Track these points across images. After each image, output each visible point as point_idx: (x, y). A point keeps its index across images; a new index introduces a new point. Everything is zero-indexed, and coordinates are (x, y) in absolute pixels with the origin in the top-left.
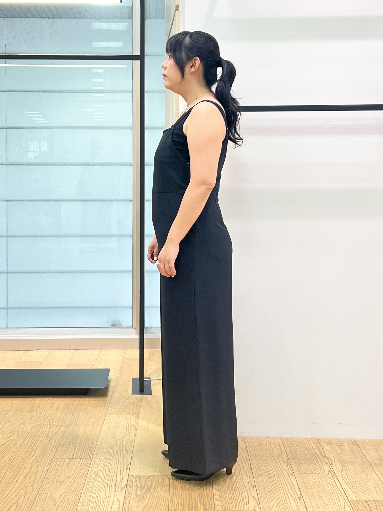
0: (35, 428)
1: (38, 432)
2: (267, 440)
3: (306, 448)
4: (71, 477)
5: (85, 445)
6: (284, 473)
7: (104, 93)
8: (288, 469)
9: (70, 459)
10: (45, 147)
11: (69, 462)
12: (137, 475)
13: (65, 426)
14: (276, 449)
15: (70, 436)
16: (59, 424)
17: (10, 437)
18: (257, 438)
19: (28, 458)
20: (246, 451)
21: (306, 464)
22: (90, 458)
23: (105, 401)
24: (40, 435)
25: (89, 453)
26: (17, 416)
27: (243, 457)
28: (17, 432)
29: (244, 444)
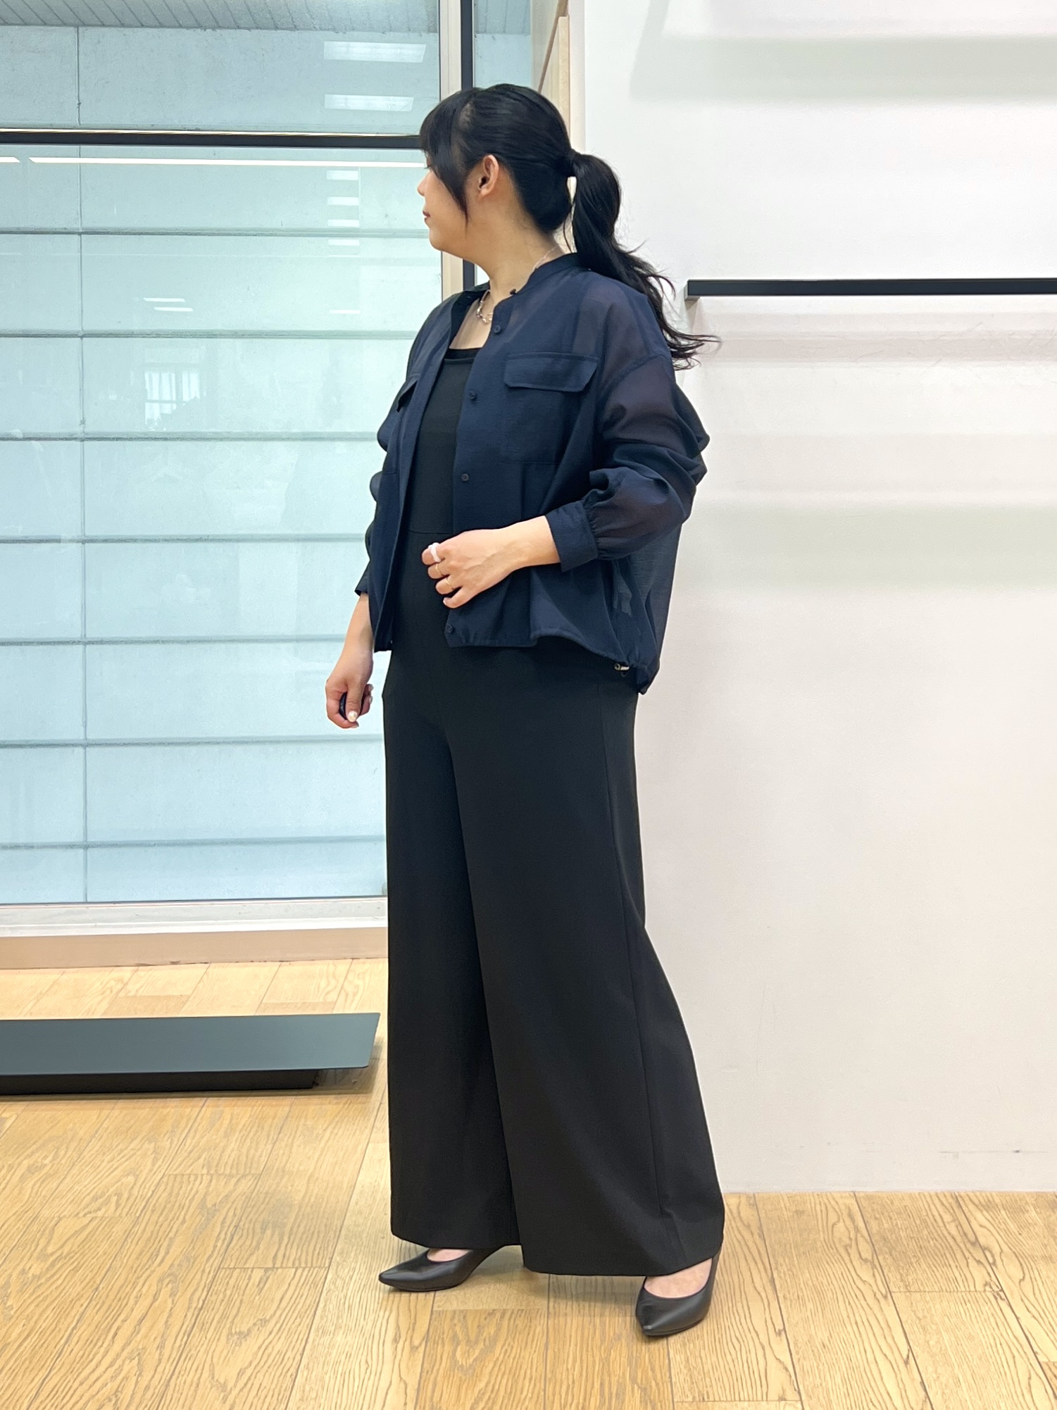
0: (167, 1184)
1: (177, 1197)
2: (817, 1202)
3: (925, 1221)
4: (269, 1321)
5: (308, 1228)
6: (864, 1292)
7: (360, 238)
8: (876, 1281)
9: (267, 1270)
10: (192, 387)
11: (265, 1278)
12: (455, 1312)
13: (253, 1177)
14: (841, 1225)
15: (268, 1204)
16: (234, 1172)
17: (96, 1211)
18: (788, 1197)
19: (147, 1269)
20: (758, 1234)
21: (924, 1266)
22: (322, 1266)
23: (365, 1103)
24: (180, 1204)
25: (321, 1252)
26: (115, 1151)
27: (750, 1252)
28: (115, 1198)
29: (753, 1215)
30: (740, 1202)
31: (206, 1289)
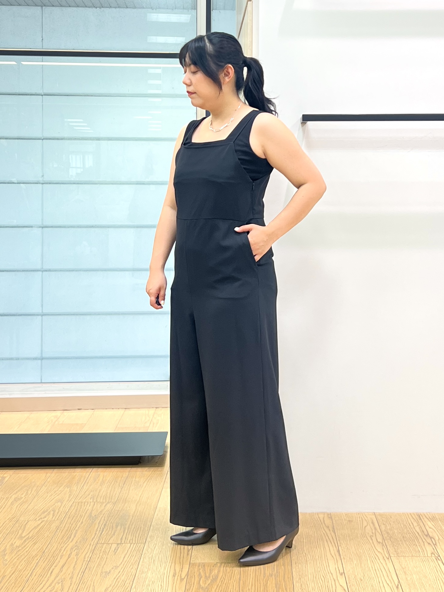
0: (75, 506)
1: (79, 512)
2: (358, 517)
3: (405, 526)
4: (118, 567)
5: (136, 526)
6: (378, 556)
7: (162, 98)
8: (384, 552)
9: (118, 544)
10: (89, 162)
11: (117, 548)
12: (200, 563)
13: (112, 503)
14: (368, 527)
15: (118, 515)
16: (104, 501)
17: (44, 518)
18: (345, 514)
19: (66, 544)
20: (333, 530)
21: (405, 544)
22: (142, 542)
23: (161, 471)
24: (81, 515)
25: (142, 536)
26: (52, 491)
27: (329, 538)
28: (52, 512)
29: (330, 522)
30: (324, 516)
31: (91, 553)
